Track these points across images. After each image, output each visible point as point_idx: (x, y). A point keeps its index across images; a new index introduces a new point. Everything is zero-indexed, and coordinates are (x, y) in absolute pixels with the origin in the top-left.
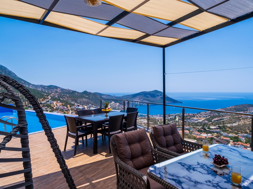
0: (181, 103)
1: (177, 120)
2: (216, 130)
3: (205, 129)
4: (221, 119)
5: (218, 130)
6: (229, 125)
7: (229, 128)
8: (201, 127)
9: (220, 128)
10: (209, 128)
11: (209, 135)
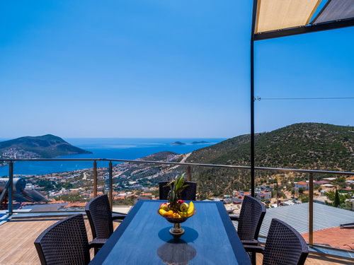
0: (91, 153)
1: (85, 178)
2: (136, 186)
3: (123, 187)
4: (141, 171)
5: (139, 185)
6: (150, 178)
7: (150, 181)
8: (118, 184)
9: (140, 182)
10: (128, 185)
11: (129, 193)
